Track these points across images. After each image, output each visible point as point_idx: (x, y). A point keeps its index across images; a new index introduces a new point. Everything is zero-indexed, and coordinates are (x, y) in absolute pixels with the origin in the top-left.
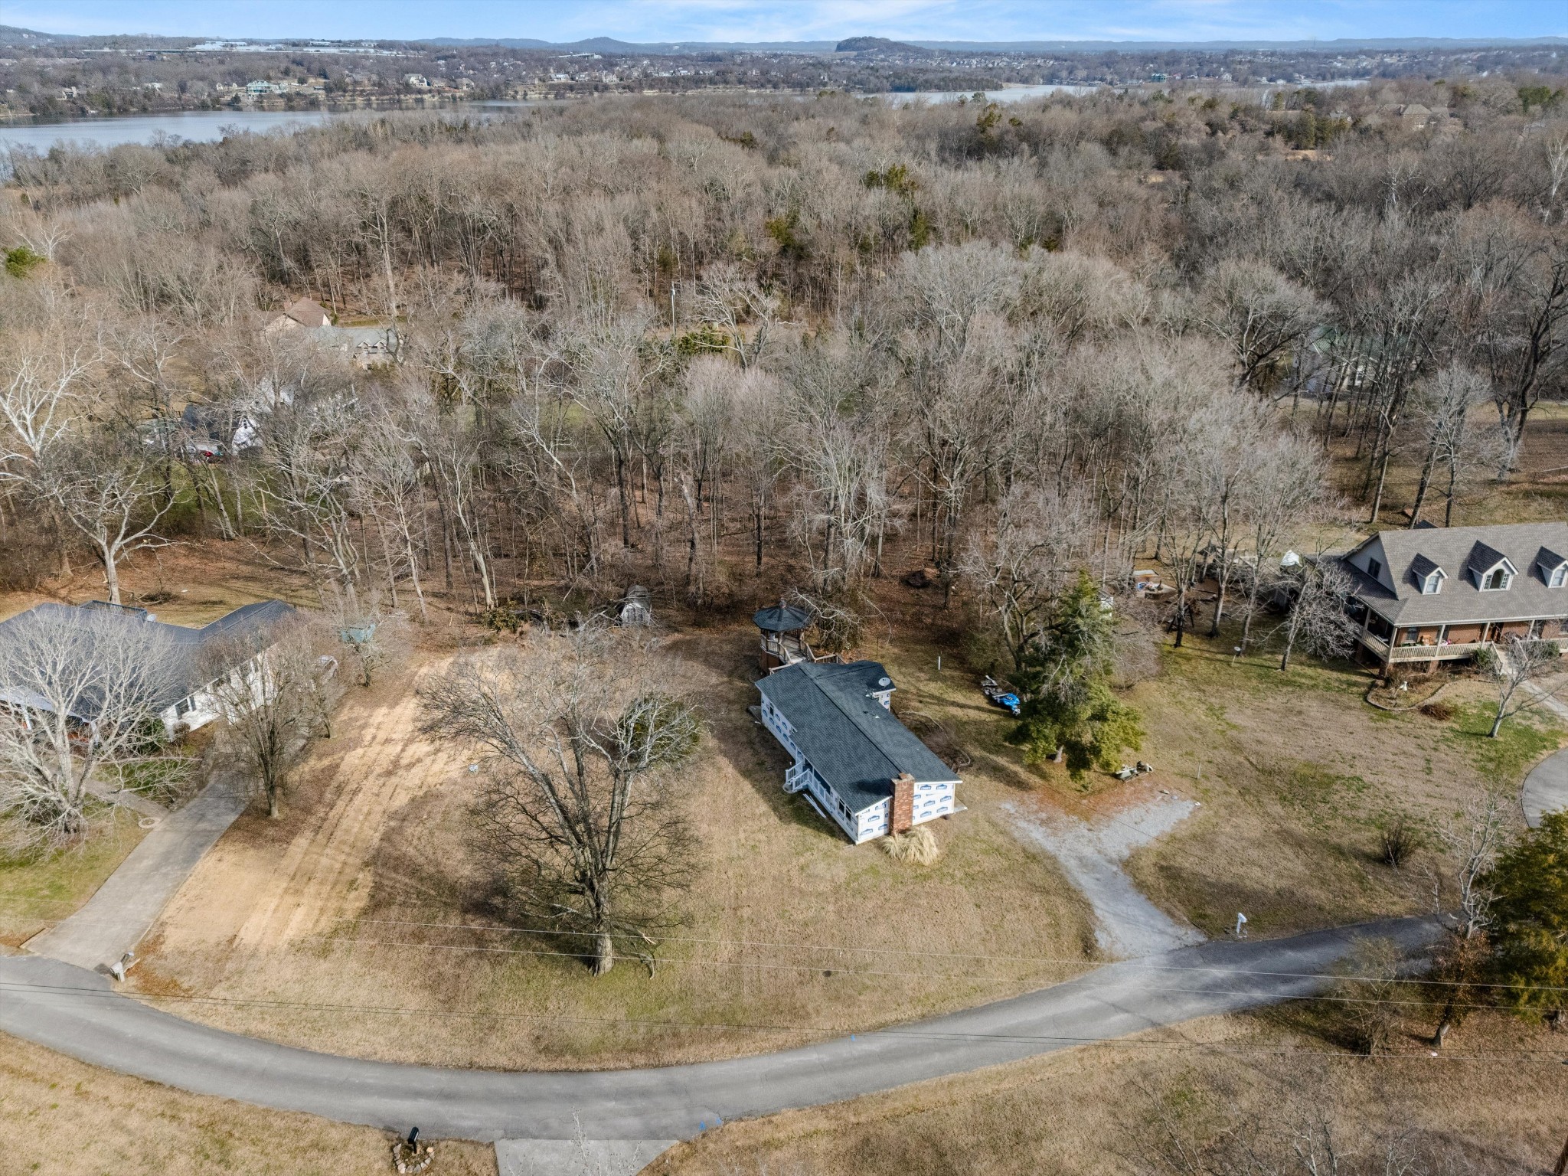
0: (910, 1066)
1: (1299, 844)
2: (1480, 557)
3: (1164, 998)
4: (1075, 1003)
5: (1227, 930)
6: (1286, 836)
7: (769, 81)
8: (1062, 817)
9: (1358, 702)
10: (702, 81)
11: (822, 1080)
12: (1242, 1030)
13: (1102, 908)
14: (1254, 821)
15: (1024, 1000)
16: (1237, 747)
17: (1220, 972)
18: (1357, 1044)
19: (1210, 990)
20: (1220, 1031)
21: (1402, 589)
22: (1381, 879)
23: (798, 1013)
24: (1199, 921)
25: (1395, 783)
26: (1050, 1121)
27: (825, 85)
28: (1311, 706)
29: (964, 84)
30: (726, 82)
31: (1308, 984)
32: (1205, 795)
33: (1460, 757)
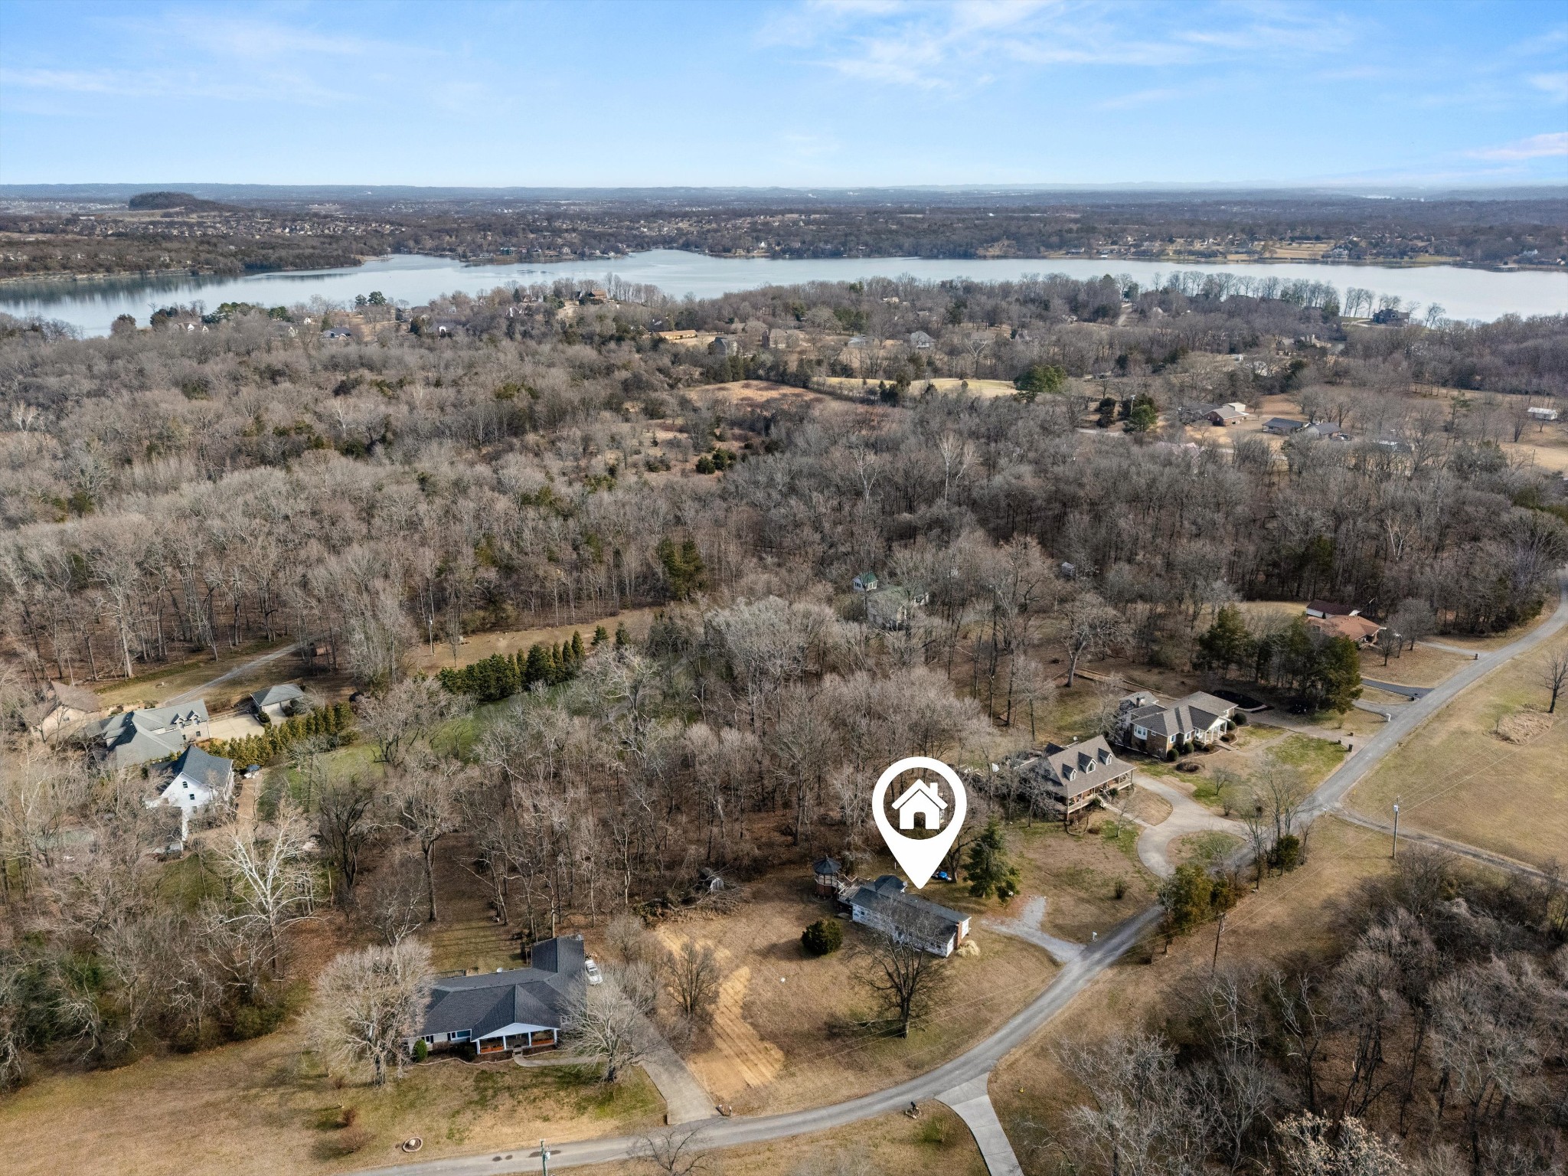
0: (1036, 1021)
1: (1088, 902)
2: (1083, 760)
3: (1089, 970)
4: (1065, 982)
5: (1090, 940)
6: (1082, 900)
7: (100, 266)
8: (1007, 920)
9: (1065, 835)
10: (16, 268)
11: (1013, 1037)
12: (1115, 971)
13: (1049, 948)
14: (1068, 898)
15: (1051, 987)
16: (1039, 868)
17: (1097, 956)
18: (1147, 961)
19: (1099, 962)
20: (1110, 973)
21: (1063, 781)
22: (1118, 905)
23: (987, 1022)
24: (1079, 940)
25: (1101, 867)
26: (1085, 1020)
27: (168, 266)
28: (1051, 841)
29: (322, 261)
30: (47, 268)
31: (1125, 948)
32: (1044, 893)
33: (1111, 848)
